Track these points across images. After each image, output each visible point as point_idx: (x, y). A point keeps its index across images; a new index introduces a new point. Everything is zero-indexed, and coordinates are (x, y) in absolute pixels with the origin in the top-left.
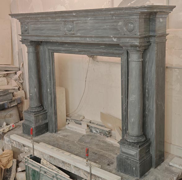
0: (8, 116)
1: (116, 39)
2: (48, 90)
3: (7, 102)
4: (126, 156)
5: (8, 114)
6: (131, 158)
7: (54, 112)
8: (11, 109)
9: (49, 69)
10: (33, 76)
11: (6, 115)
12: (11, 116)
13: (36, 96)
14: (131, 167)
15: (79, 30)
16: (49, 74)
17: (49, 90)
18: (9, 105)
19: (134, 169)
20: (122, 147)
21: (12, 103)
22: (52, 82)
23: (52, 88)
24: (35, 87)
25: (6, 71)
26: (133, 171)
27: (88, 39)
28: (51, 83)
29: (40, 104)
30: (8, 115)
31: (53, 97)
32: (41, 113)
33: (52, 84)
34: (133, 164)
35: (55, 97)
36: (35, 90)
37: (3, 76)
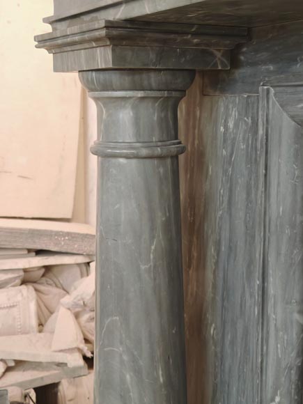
37: (18, 281)
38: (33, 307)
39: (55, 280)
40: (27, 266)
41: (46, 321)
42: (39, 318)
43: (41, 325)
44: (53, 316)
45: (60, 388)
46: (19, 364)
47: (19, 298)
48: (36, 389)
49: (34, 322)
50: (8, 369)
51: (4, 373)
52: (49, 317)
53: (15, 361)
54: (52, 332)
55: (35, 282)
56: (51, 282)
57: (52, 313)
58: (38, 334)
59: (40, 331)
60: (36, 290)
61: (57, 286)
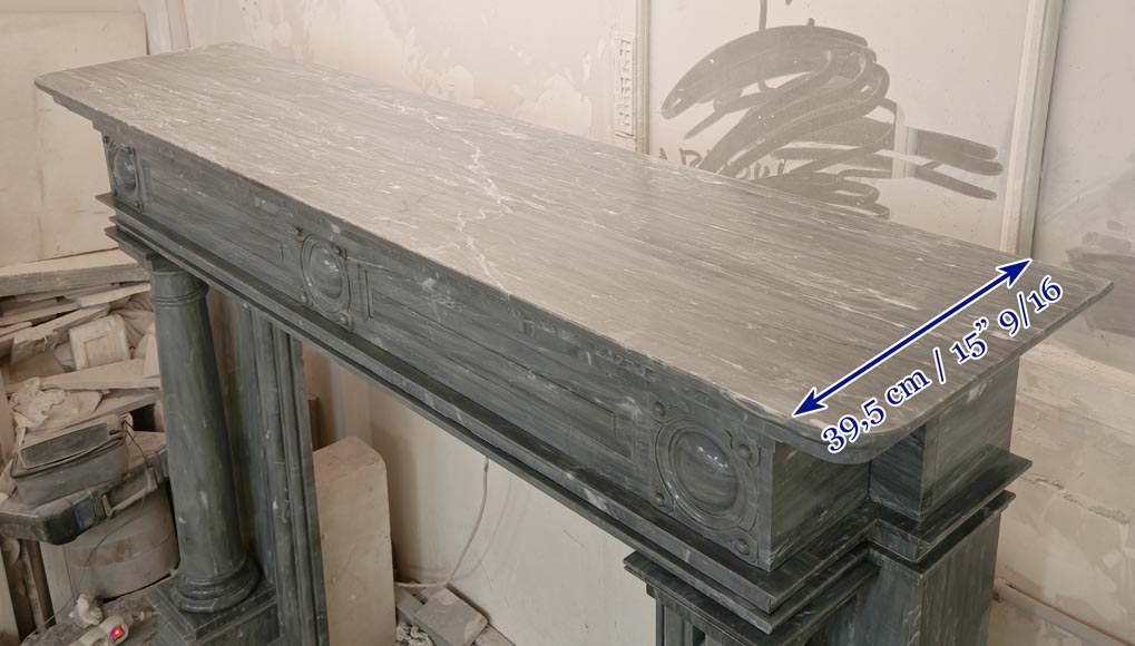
0: (108, 554)
2: (275, 505)
3: (95, 494)
5: (107, 542)
7: (308, 617)
8: (124, 519)
9: (272, 399)
10: (185, 427)
11: (95, 549)
12: (121, 550)
13: (212, 529)
15: (379, 316)
16: (273, 423)
17: (278, 504)
18: (107, 507)
21: (127, 488)
22: (293, 469)
23: (295, 498)
24: (200, 486)
25: (122, 284)
28: (286, 469)
29: (235, 564)
30: (107, 547)
31: (300, 542)
32: (240, 614)
33: (293, 476)
35: (314, 544)
36: (200, 502)
37: (105, 313)
38: (122, 335)
39: (142, 302)
40: (112, 300)
41: (137, 344)
42: (129, 342)
43: (132, 347)
44: (144, 338)
45: (155, 408)
46: (113, 393)
47: (108, 328)
48: (131, 413)
49: (124, 348)
50: (104, 397)
51: (100, 402)
52: (139, 340)
53: (111, 390)
54: (143, 357)
55: (121, 308)
56: (138, 305)
57: (143, 335)
58: (130, 361)
59: (132, 357)
60: (122, 316)
61: (145, 309)
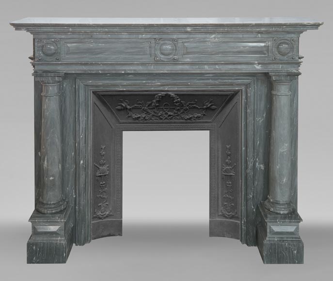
1: (260, 66)
4: (279, 238)
6: (287, 238)
9: (85, 122)
14: (289, 252)
15: (188, 53)
16: (84, 131)
17: (83, 161)
19: (296, 252)
20: (273, 225)
23: (89, 156)
24: (60, 162)
26: (293, 256)
27: (206, 67)
28: (86, 147)
31: (90, 173)
34: (294, 245)
36: (59, 168)
